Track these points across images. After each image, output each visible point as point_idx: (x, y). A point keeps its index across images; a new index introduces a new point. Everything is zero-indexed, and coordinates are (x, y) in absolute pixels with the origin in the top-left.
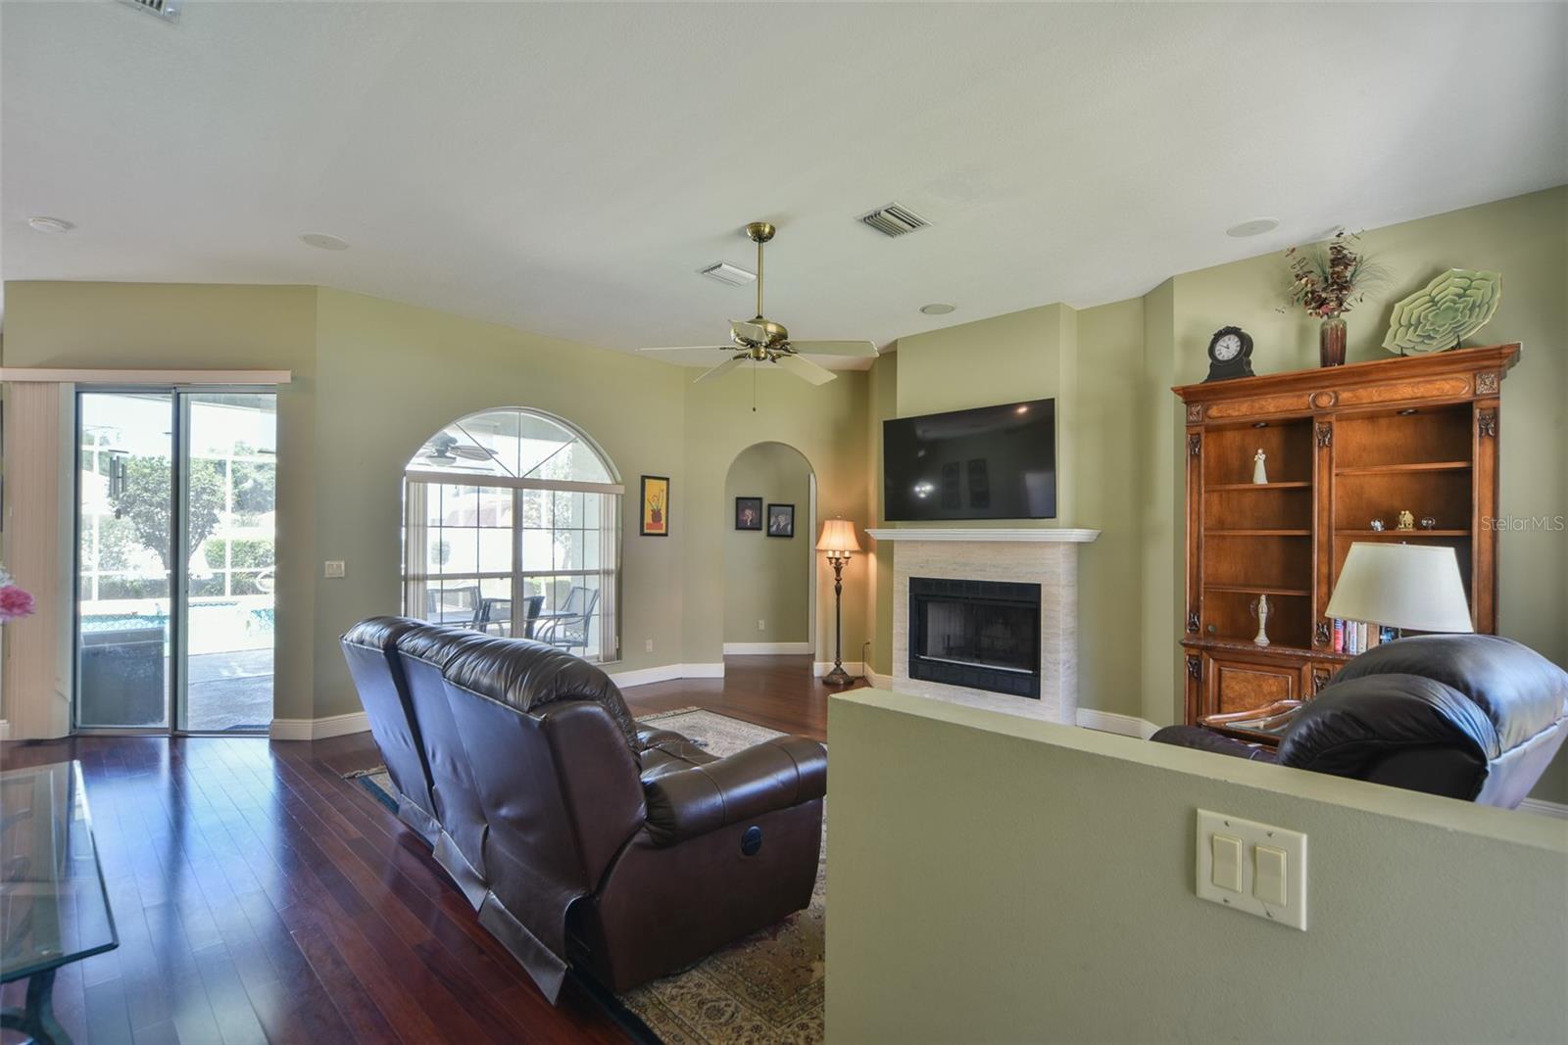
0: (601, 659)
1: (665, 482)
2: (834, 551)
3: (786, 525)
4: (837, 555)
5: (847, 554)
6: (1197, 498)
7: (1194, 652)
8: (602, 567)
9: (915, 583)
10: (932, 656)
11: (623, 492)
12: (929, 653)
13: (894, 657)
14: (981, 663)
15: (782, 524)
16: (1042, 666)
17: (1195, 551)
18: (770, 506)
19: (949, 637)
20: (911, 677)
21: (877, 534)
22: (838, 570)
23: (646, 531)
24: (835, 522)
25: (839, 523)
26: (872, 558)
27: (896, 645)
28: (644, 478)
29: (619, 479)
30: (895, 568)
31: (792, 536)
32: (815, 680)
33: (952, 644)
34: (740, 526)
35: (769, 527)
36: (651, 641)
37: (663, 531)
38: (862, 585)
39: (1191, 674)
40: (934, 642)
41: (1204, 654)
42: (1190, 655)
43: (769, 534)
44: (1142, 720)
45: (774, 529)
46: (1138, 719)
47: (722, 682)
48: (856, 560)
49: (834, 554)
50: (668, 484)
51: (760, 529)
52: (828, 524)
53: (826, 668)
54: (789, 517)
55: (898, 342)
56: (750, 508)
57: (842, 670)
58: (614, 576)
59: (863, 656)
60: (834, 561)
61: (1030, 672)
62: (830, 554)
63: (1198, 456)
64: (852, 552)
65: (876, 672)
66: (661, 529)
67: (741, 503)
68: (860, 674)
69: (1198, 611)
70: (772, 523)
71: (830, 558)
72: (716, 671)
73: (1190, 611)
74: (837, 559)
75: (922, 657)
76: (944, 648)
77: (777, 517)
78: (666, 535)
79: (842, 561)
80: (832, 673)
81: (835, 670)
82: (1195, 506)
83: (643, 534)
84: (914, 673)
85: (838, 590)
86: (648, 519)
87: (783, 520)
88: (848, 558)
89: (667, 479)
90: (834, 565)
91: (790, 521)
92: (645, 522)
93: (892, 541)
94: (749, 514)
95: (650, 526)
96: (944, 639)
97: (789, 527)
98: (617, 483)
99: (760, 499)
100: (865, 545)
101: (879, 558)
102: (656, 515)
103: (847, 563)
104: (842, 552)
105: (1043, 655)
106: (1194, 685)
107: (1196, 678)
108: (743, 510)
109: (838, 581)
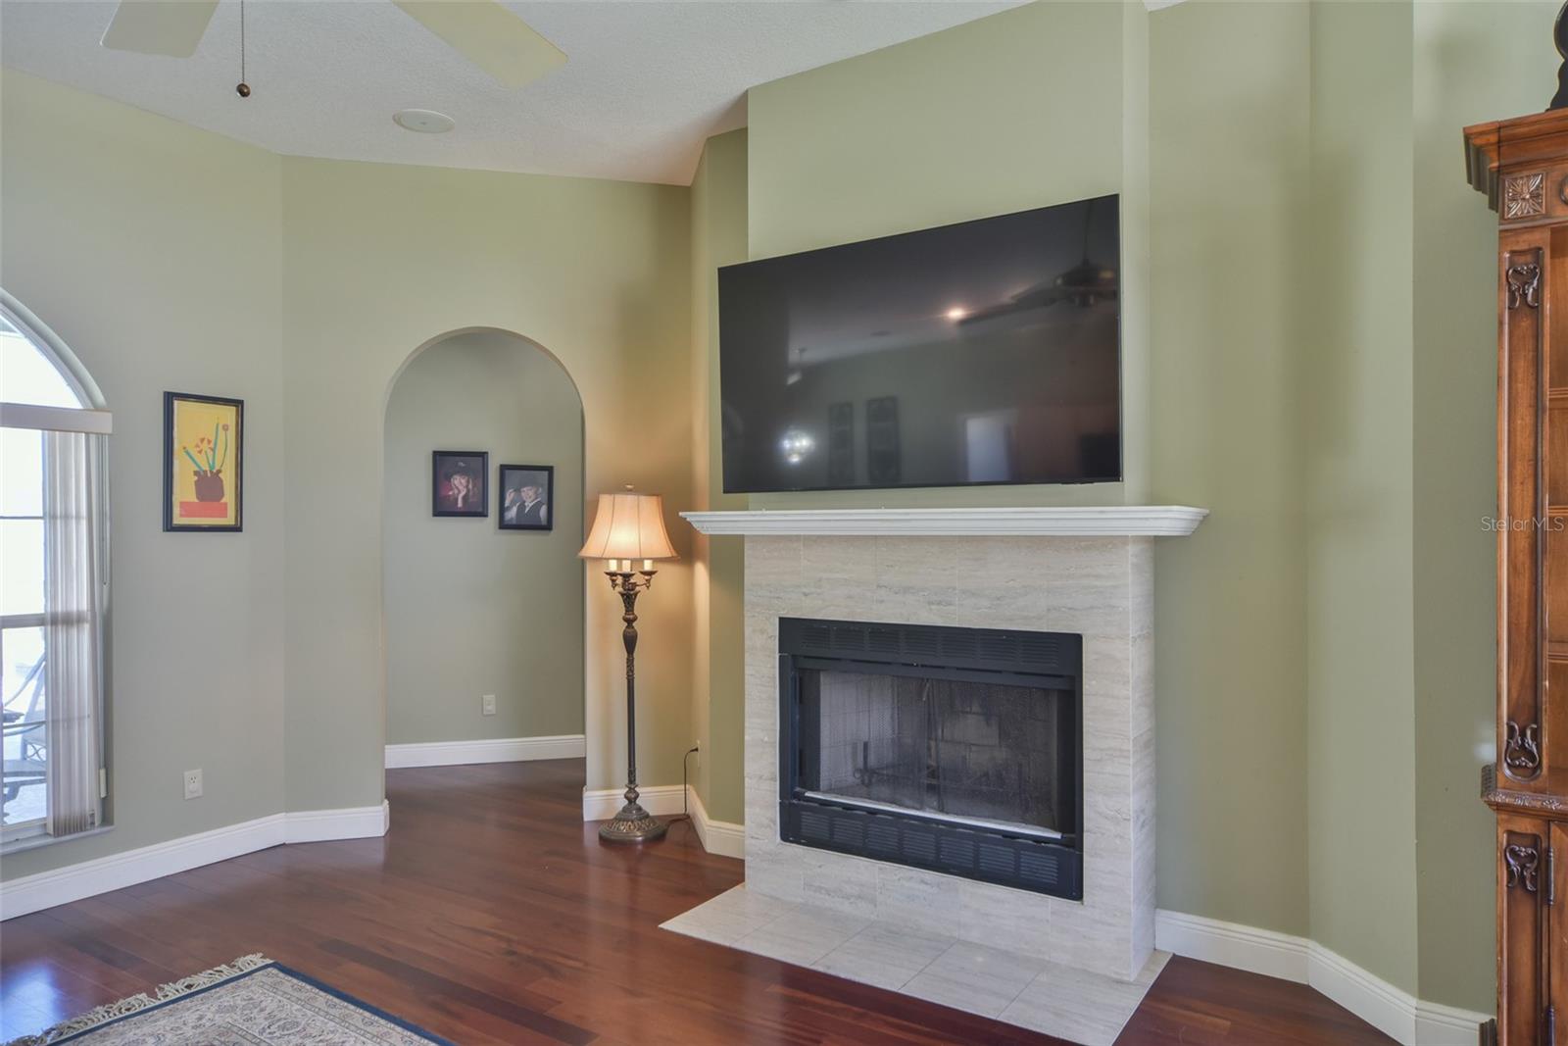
0: (50, 830)
1: (231, 411)
2: (620, 560)
3: (536, 507)
4: (626, 568)
5: (648, 566)
6: (1529, 420)
7: (1525, 826)
8: (49, 609)
9: (790, 629)
10: (830, 791)
11: (110, 431)
12: (824, 783)
13: (748, 794)
14: (942, 810)
15: (529, 504)
16: (1086, 825)
17: (1524, 559)
18: (504, 468)
19: (866, 745)
20: (785, 837)
21: (712, 521)
22: (629, 598)
23: (178, 520)
24: (619, 498)
25: (630, 499)
26: (701, 571)
27: (750, 768)
28: (170, 398)
29: (100, 398)
30: (748, 596)
31: (548, 527)
32: (586, 828)
33: (872, 761)
34: (442, 508)
35: (502, 510)
36: (198, 772)
37: (230, 521)
38: (681, 627)
39: (1515, 881)
40: (835, 760)
41: (1556, 831)
42: (1510, 833)
43: (503, 525)
44: (1311, 944)
45: (511, 514)
46: (1303, 941)
47: (381, 846)
48: (669, 578)
49: (620, 566)
50: (240, 416)
51: (483, 514)
52: (605, 501)
53: (609, 800)
54: (543, 491)
55: (749, 92)
56: (462, 472)
57: (640, 809)
58: (87, 627)
59: (683, 772)
60: (620, 580)
61: (1057, 836)
62: (613, 566)
63: (1536, 310)
64: (656, 560)
65: (712, 817)
66: (223, 513)
67: (444, 462)
68: (679, 810)
69: (1536, 718)
70: (507, 503)
71: (612, 574)
72: (368, 821)
73: (1510, 718)
74: (627, 577)
75: (808, 794)
76: (856, 770)
77: (518, 491)
78: (237, 528)
79: (638, 579)
80: (618, 819)
81: (625, 810)
82: (1525, 442)
83: (169, 526)
84: (793, 830)
85: (630, 642)
86: (185, 490)
87: (530, 496)
88: (650, 574)
89: (239, 404)
90: (619, 589)
91: (544, 497)
92: (177, 499)
93: (742, 537)
94: (460, 486)
95: (188, 510)
96: (854, 754)
97: (543, 510)
98: (97, 408)
99: (482, 456)
100: (684, 545)
101: (714, 574)
102: (208, 485)
103: (648, 584)
104: (637, 561)
105: (1089, 798)
106: (1526, 912)
107: (1534, 894)
108: (448, 478)
109: (630, 622)
